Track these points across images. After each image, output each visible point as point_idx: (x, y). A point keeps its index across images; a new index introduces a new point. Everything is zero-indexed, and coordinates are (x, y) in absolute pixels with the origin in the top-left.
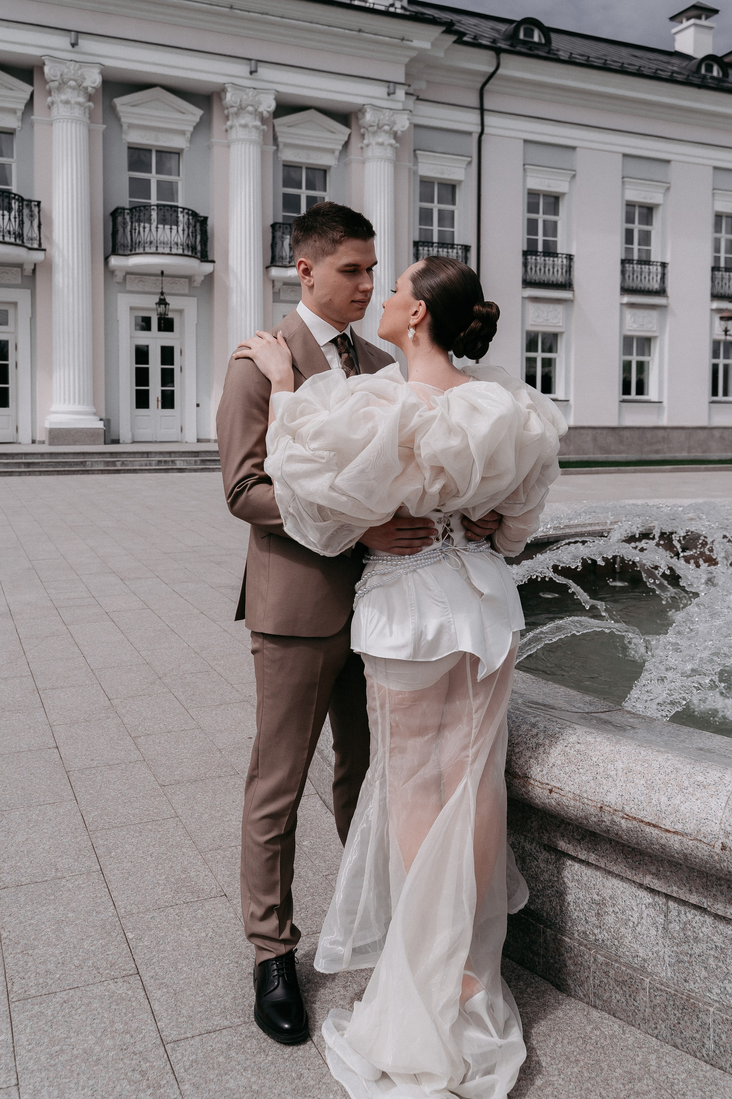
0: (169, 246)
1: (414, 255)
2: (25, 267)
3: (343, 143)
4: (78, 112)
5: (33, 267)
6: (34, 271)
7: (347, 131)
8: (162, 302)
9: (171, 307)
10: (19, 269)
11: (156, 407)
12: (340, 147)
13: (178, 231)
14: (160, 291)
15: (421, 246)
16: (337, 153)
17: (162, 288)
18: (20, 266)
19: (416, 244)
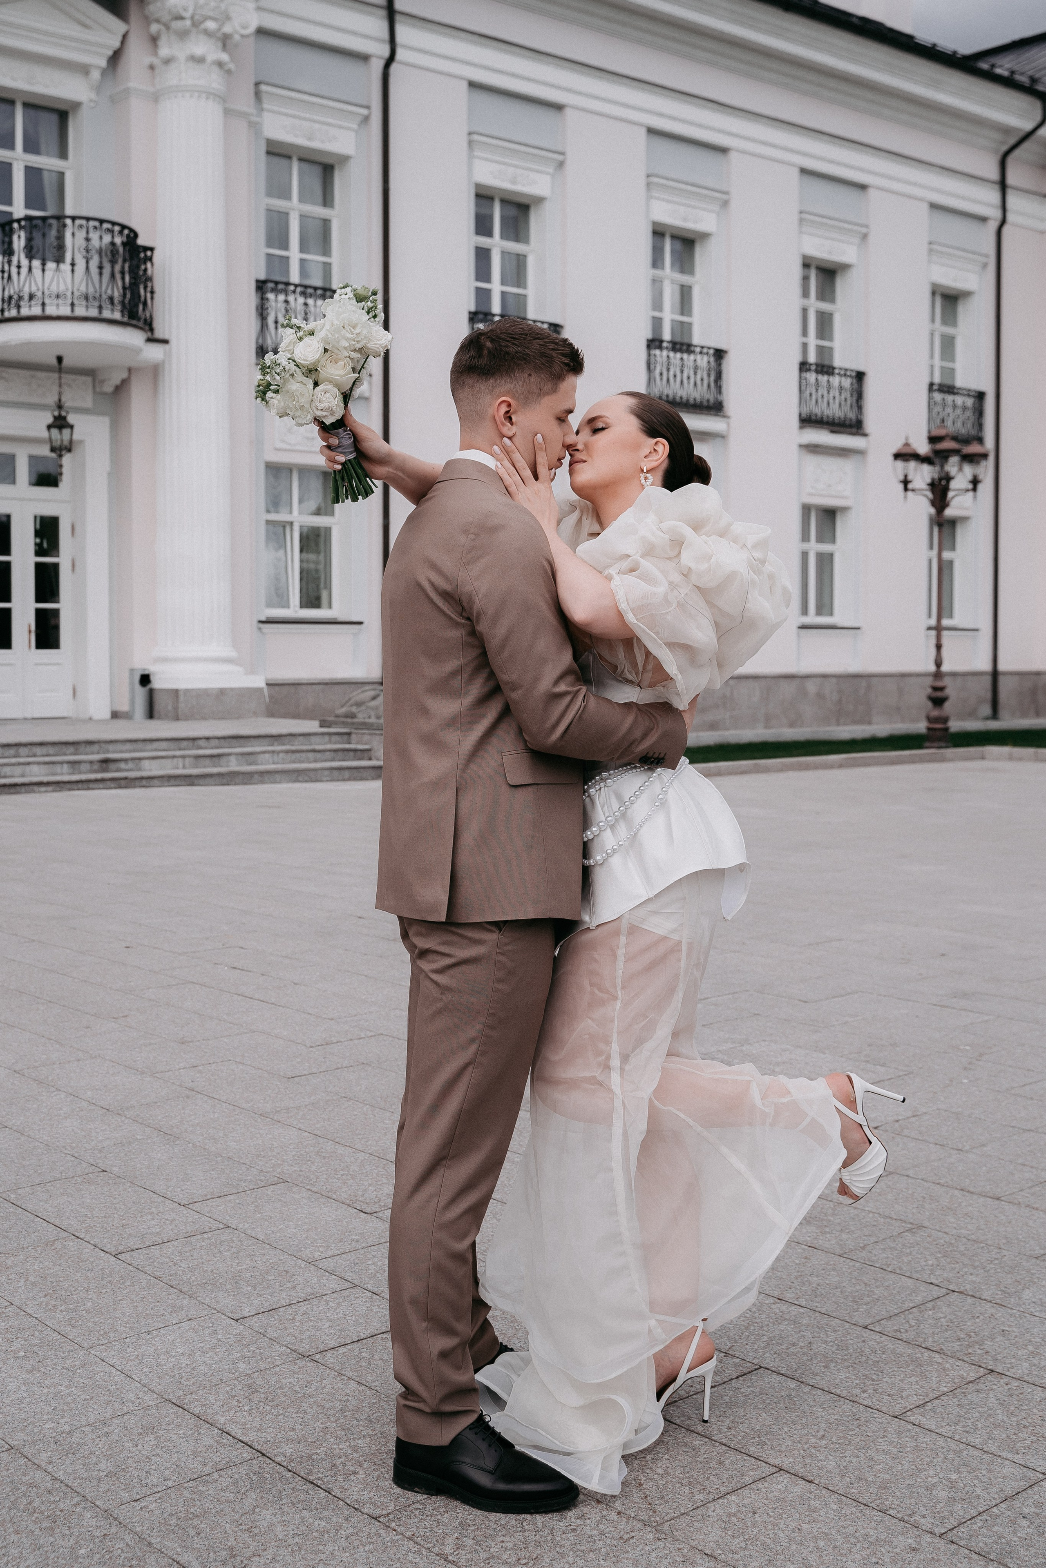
1: (257, 309)
3: (110, 53)
7: (118, 26)
12: (103, 63)
15: (273, 290)
16: (96, 75)
19: (261, 286)
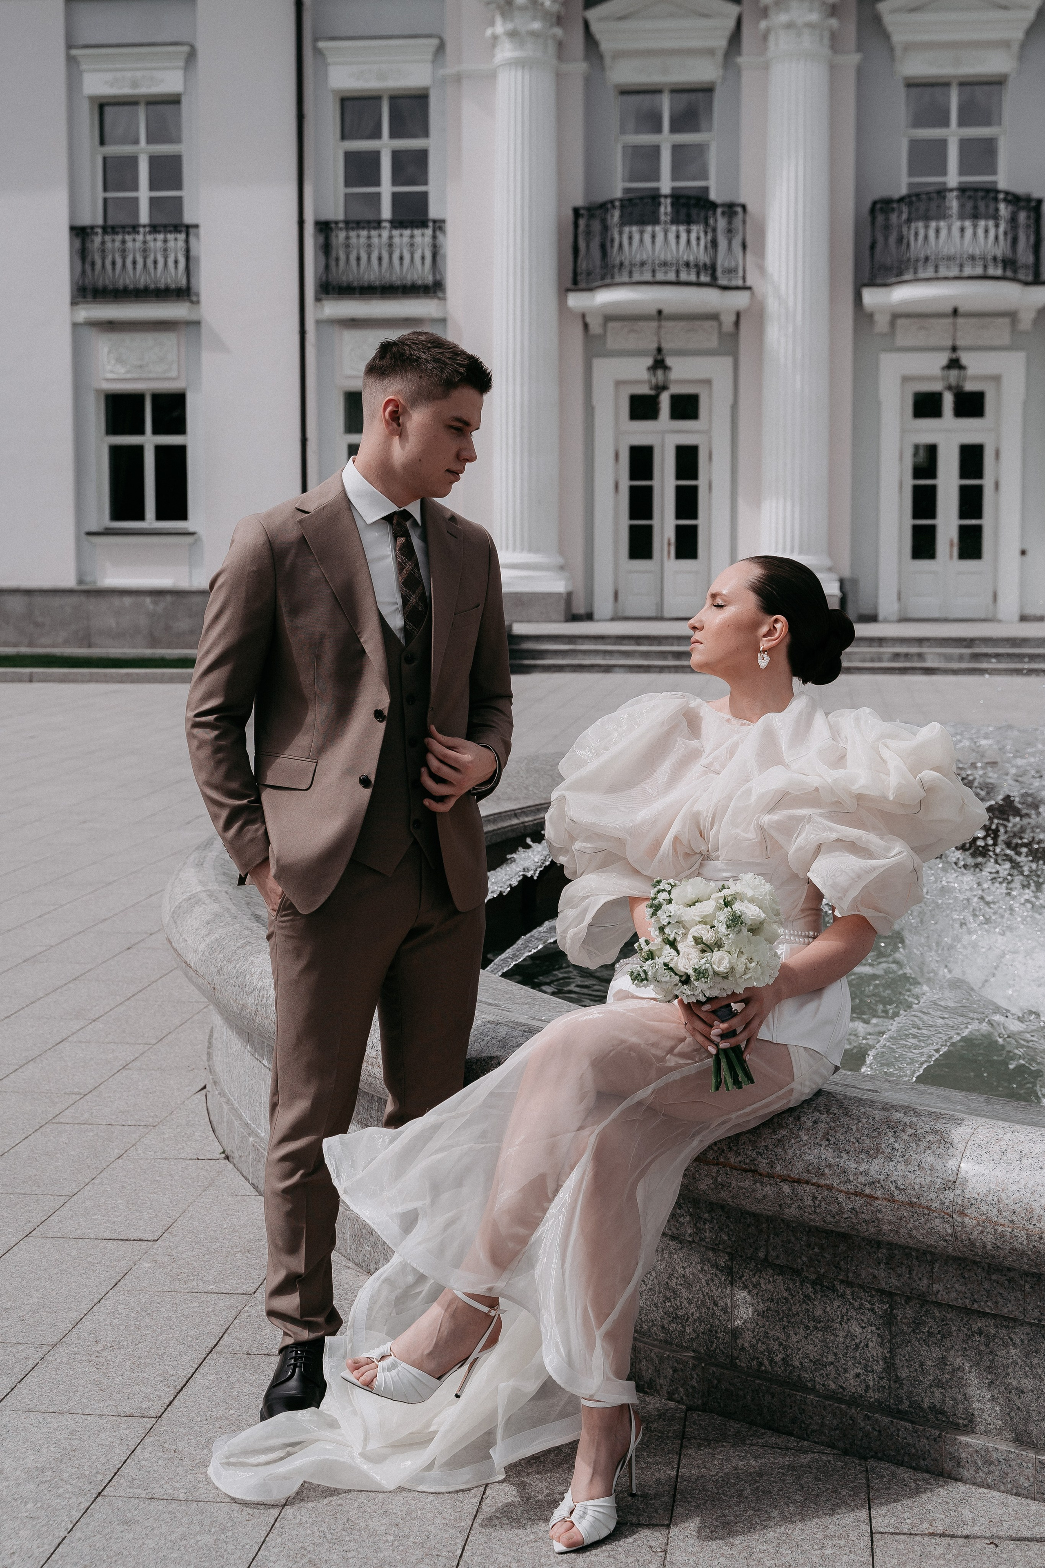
0: (958, 262)
2: (723, 318)
4: (808, 41)
5: (733, 318)
6: (737, 323)
8: (954, 364)
9: (970, 372)
10: (715, 324)
11: (948, 556)
13: (975, 234)
14: (949, 343)
17: (954, 339)
18: (714, 317)
